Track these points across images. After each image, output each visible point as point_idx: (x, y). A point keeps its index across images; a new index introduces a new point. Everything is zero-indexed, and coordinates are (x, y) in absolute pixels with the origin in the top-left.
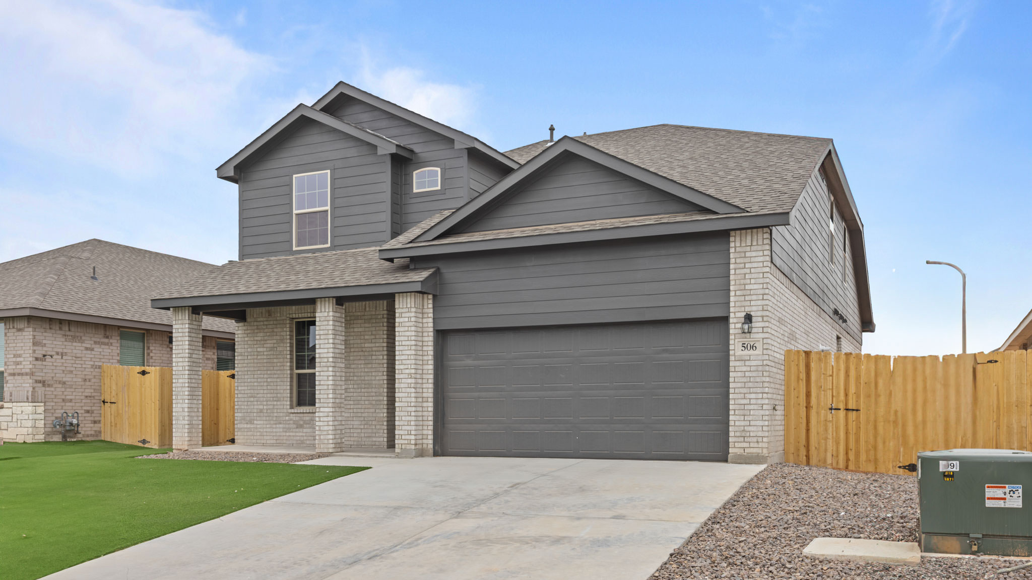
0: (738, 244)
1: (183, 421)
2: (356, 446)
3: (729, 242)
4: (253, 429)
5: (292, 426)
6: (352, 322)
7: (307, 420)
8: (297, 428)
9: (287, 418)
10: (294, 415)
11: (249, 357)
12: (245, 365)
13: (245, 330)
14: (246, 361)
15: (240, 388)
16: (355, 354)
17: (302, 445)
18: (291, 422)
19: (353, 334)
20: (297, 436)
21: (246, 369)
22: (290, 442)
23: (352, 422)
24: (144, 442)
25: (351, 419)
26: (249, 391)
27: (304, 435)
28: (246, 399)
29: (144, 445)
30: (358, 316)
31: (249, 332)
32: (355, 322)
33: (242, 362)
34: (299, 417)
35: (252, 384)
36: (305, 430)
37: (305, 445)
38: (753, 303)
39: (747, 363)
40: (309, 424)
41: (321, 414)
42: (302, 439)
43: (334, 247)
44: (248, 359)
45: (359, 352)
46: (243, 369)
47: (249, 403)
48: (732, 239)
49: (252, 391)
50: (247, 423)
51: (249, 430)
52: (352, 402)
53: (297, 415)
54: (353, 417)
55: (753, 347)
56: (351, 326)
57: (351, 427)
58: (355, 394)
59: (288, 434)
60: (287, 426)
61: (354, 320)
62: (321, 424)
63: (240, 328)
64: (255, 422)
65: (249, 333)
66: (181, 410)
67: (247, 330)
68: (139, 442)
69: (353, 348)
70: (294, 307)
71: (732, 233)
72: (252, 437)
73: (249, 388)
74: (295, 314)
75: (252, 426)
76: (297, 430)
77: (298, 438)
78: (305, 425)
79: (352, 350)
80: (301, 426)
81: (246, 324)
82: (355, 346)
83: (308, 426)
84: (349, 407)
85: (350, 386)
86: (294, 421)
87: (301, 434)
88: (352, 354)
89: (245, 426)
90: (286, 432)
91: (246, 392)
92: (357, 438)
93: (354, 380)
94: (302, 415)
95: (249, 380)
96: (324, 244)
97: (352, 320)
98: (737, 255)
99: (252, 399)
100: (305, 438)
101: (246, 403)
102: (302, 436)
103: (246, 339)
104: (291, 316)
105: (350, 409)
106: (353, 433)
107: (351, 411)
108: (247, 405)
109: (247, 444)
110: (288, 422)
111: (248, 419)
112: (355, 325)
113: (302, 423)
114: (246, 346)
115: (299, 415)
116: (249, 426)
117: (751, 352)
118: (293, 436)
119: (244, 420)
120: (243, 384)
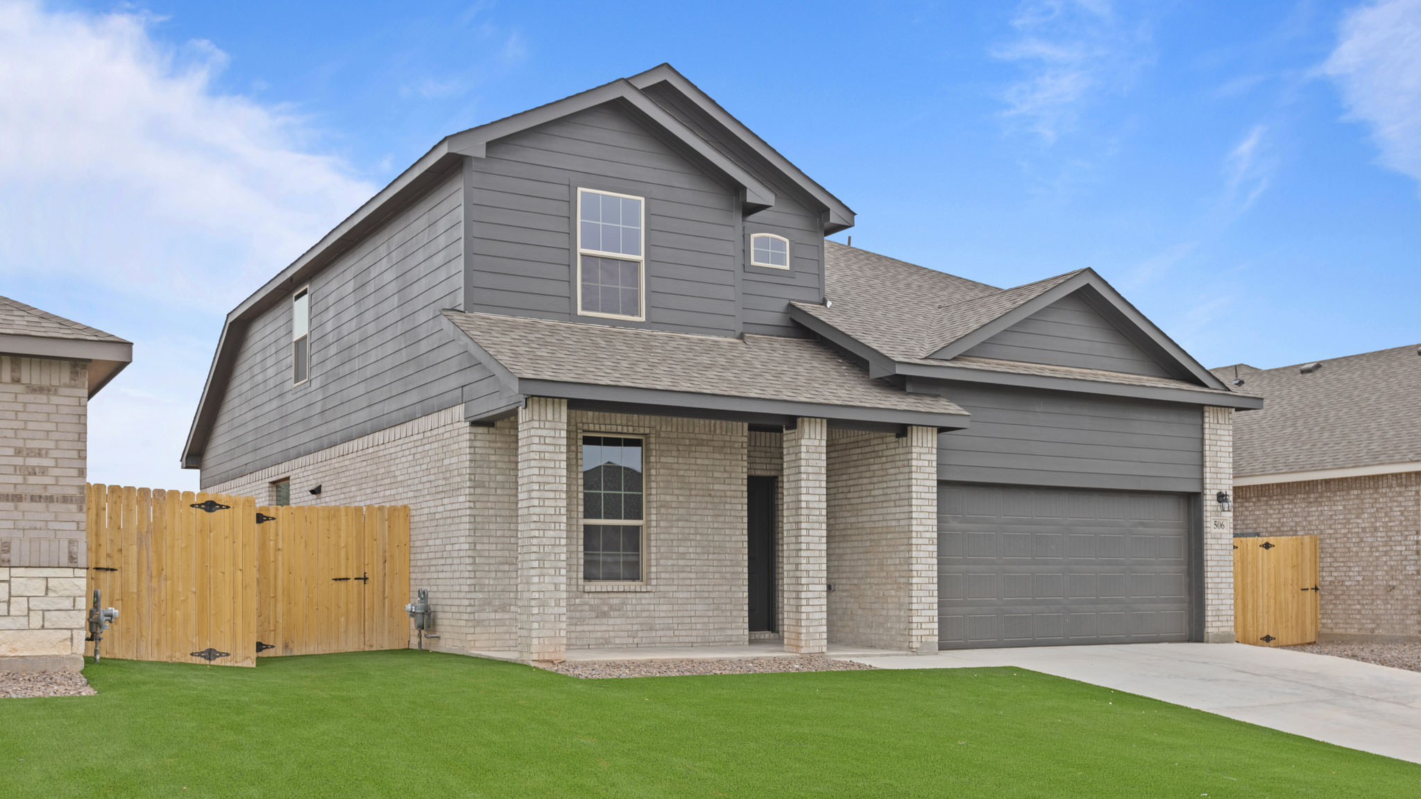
0: (1212, 421)
1: (556, 608)
2: (700, 644)
3: (1203, 417)
4: (507, 623)
5: (587, 614)
6: (693, 448)
7: (616, 604)
8: (597, 617)
9: (578, 601)
10: (591, 595)
11: (499, 491)
12: (489, 505)
13: (489, 441)
14: (492, 498)
15: (479, 547)
16: (698, 499)
17: (606, 646)
18: (586, 608)
19: (694, 467)
20: (597, 631)
21: (491, 512)
22: (585, 643)
23: (693, 607)
24: (210, 654)
25: (692, 601)
26: (499, 553)
27: (611, 628)
28: (492, 568)
29: (210, 659)
30: (703, 440)
31: (499, 445)
32: (698, 448)
33: (485, 499)
34: (601, 599)
35: (507, 540)
36: (611, 621)
37: (613, 646)
38: (1223, 481)
39: (1220, 541)
40: (619, 610)
41: (810, 595)
42: (607, 636)
43: (650, 323)
44: (496, 495)
45: (705, 496)
46: (486, 512)
47: (500, 575)
48: (1207, 414)
49: (506, 553)
50: (496, 611)
51: (501, 623)
52: (693, 576)
53: (596, 595)
54: (696, 598)
55: (1222, 525)
56: (692, 455)
57: (693, 613)
58: (698, 563)
59: (579, 628)
60: (578, 614)
61: (696, 446)
62: (809, 609)
63: (479, 437)
64: (513, 608)
65: (500, 448)
66: (552, 588)
67: (495, 442)
68: (192, 654)
69: (695, 489)
70: (590, 413)
71: (1206, 409)
72: (507, 636)
73: (500, 546)
74: (594, 424)
75: (506, 616)
76: (597, 621)
77: (599, 634)
78: (612, 613)
79: (693, 492)
80: (605, 615)
81: (492, 430)
82: (699, 486)
83: (617, 613)
84: (688, 582)
85: (691, 550)
86: (591, 605)
87: (604, 628)
88: (693, 499)
89: (492, 616)
90: (576, 625)
91: (492, 554)
92: (701, 631)
93: (696, 540)
94: (606, 595)
95: (499, 533)
96: (633, 315)
97: (692, 445)
98: (1211, 432)
99: (506, 567)
100: (612, 634)
101: (493, 574)
102: (606, 631)
103: (493, 458)
104: (586, 427)
105: (691, 585)
106: (696, 623)
107: (693, 589)
108: (494, 579)
109: (496, 649)
110: (580, 608)
111: (497, 602)
112: (697, 455)
113: (606, 608)
114: (492, 471)
115: (600, 595)
116: (498, 616)
117: (1221, 530)
118: (590, 632)
119: (490, 604)
120: (485, 540)
